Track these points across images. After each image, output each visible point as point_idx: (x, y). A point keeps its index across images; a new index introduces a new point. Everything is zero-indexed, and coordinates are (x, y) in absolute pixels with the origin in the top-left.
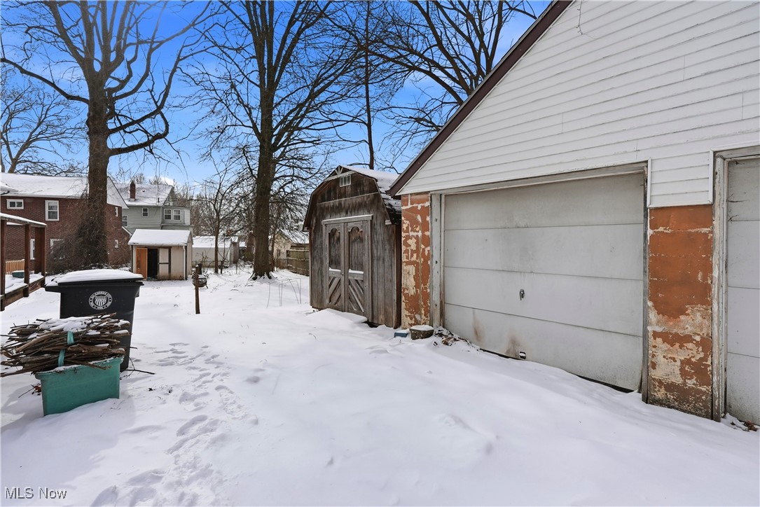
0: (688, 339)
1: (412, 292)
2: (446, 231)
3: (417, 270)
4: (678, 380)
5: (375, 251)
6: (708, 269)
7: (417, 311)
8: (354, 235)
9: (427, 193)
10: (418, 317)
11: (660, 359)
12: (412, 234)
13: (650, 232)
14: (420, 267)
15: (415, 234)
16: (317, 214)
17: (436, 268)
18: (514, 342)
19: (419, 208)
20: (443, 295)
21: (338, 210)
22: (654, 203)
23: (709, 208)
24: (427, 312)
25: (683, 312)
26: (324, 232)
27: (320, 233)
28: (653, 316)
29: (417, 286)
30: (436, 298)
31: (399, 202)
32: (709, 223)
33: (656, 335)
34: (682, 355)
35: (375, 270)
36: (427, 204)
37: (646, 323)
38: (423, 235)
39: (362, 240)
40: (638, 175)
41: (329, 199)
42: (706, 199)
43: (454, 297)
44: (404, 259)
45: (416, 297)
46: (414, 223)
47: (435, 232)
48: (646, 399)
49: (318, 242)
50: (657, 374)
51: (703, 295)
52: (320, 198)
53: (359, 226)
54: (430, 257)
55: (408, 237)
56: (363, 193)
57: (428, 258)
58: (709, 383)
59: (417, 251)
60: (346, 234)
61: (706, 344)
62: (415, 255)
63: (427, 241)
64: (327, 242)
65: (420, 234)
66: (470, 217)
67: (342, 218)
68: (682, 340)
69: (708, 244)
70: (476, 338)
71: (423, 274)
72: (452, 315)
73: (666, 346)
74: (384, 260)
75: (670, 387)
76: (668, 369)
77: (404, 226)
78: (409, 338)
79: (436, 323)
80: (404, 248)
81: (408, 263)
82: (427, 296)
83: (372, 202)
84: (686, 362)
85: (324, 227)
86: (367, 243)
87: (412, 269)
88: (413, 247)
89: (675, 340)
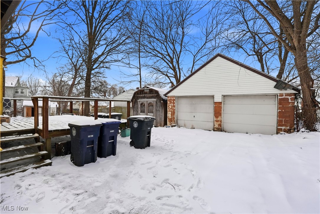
0: (219, 121)
1: (170, 117)
2: (177, 104)
3: (172, 113)
4: (218, 127)
5: (157, 109)
6: (221, 111)
7: (172, 121)
8: (150, 105)
9: (174, 96)
10: (172, 123)
11: (216, 124)
12: (170, 105)
13: (214, 106)
14: (172, 112)
15: (171, 105)
16: (136, 98)
17: (176, 112)
18: (193, 126)
19: (172, 99)
20: (177, 118)
21: (144, 97)
22: (215, 101)
23: (221, 102)
24: (174, 121)
25: (218, 117)
26: (139, 103)
27: (137, 103)
28: (215, 118)
29: (172, 116)
30: (176, 118)
31: (167, 97)
32: (221, 105)
33: (215, 121)
34: (218, 123)
35: (157, 113)
36: (174, 98)
37: (214, 119)
38: (173, 105)
39: (152, 106)
40: (213, 97)
41: (140, 94)
42: (221, 101)
43: (179, 118)
44: (168, 110)
45: (171, 118)
46: (171, 102)
47: (176, 105)
48: (214, 131)
49: (136, 106)
50: (215, 127)
51: (220, 115)
52: (137, 94)
53: (152, 102)
54: (175, 110)
55: (169, 105)
56: (153, 94)
57: (174, 110)
58: (221, 127)
59: (172, 108)
60: (147, 104)
61: (221, 121)
62: (171, 109)
63: (174, 106)
64: (140, 106)
65: (172, 105)
66: (183, 102)
67: (146, 100)
68: (218, 121)
69: (221, 107)
70: (185, 126)
71: (173, 113)
72: (179, 122)
73: (216, 122)
74: (160, 111)
75: (217, 128)
76: (216, 126)
77: (168, 103)
78: (171, 127)
79: (176, 124)
80: (168, 108)
81: (169, 111)
82: (174, 118)
83: (156, 96)
84: (219, 124)
85: (139, 102)
86: (154, 107)
87: (170, 113)
88: (171, 108)
89: (217, 121)
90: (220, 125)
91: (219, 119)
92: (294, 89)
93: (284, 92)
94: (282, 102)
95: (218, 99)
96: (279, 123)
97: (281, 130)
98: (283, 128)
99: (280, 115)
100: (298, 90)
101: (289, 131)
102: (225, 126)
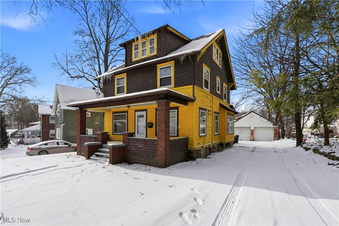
6: (254, 133)
13: (251, 131)
18: (241, 139)
23: (254, 130)
48: (251, 141)
50: (251, 139)
66: (236, 129)
89: (252, 137)
90: (253, 138)
91: (253, 136)
92: (279, 125)
93: (276, 126)
94: (275, 130)
95: (252, 128)
96: (275, 137)
97: (275, 139)
98: (276, 138)
99: (275, 134)
100: (280, 126)
101: (277, 139)
102: (255, 139)
